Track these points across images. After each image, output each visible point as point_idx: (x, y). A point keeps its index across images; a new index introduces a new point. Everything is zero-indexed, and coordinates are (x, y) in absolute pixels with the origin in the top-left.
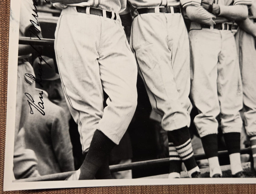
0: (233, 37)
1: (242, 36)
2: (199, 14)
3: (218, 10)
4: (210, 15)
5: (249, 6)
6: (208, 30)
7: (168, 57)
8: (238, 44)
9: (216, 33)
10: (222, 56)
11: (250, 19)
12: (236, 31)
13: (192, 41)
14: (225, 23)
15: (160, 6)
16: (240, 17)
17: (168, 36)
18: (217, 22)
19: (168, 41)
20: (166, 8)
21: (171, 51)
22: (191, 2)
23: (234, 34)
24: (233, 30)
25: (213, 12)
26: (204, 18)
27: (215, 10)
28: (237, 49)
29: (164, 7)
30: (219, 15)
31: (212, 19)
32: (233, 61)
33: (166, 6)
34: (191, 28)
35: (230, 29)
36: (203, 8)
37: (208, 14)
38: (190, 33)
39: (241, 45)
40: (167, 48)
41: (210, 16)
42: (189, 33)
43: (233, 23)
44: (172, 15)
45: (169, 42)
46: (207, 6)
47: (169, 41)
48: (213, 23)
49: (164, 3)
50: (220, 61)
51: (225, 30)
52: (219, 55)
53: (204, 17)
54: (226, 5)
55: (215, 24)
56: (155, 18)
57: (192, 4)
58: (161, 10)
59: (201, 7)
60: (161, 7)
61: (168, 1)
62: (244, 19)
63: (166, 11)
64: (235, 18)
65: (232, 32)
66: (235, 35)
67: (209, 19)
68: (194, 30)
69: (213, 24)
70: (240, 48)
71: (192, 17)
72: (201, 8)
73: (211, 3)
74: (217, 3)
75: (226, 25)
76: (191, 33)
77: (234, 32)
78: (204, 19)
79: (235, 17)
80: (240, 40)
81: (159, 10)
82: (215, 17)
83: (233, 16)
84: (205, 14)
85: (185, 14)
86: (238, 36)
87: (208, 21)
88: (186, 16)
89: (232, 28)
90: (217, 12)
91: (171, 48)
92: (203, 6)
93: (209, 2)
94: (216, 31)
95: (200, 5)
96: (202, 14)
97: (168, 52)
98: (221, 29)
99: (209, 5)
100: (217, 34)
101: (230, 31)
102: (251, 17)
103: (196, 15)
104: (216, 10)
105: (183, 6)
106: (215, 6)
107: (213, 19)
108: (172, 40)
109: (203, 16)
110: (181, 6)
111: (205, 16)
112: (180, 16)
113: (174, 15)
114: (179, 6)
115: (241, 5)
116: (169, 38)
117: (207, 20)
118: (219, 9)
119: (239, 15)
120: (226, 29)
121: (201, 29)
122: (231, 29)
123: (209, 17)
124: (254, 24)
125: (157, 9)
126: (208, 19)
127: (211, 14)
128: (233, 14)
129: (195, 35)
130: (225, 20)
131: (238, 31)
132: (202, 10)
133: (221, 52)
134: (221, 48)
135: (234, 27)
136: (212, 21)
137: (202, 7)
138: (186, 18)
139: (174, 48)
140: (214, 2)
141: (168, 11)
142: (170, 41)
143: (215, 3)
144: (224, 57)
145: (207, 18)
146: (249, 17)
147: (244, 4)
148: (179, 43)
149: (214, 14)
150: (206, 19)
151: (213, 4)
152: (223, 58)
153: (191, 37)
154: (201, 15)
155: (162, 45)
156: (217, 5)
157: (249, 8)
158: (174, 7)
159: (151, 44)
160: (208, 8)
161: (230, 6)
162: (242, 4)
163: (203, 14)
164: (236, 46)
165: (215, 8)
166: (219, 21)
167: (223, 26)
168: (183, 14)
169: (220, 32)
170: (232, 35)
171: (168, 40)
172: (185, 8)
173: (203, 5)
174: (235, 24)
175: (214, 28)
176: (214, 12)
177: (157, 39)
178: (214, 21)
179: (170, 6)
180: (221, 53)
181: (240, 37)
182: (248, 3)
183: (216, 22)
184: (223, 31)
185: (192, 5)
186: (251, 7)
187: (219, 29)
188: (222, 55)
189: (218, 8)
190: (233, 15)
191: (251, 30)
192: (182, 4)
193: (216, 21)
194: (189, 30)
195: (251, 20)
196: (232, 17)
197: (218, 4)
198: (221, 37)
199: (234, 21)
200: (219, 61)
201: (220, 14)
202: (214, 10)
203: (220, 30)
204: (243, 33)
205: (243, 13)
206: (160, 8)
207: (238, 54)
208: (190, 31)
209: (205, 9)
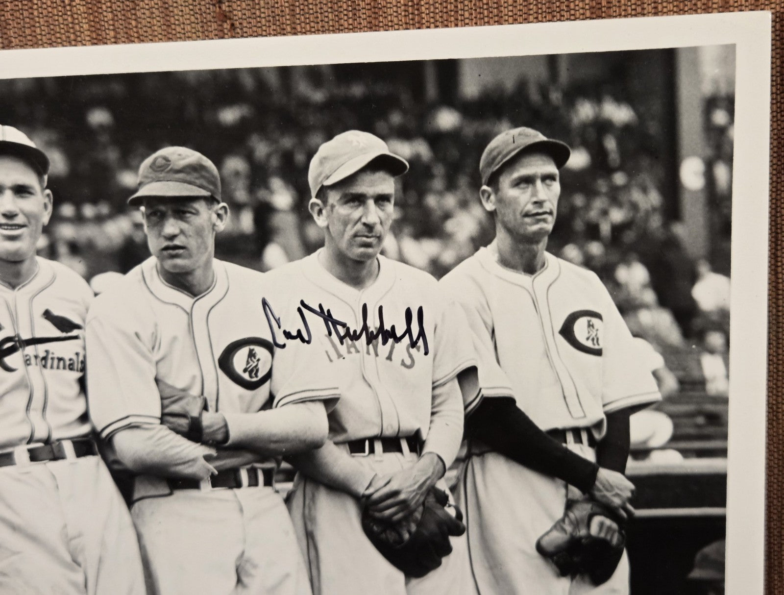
0: (283, 507)
1: (313, 499)
2: (157, 449)
3: (223, 430)
4: (195, 449)
5: (330, 403)
6: (192, 493)
7: (74, 584)
8: (300, 523)
9: (220, 500)
10: (248, 567)
11: (336, 444)
12: (289, 486)
13: (144, 531)
14: (249, 466)
15: (29, 442)
16: (300, 441)
17: (65, 526)
18: (222, 466)
19: (68, 541)
20: (48, 447)
21: (83, 565)
22: (127, 417)
23: (285, 495)
24: (278, 486)
25: (205, 438)
26: (177, 460)
27: (211, 430)
28: (298, 539)
29: (40, 445)
30: (227, 444)
31: (203, 461)
32: (287, 576)
33: (47, 441)
34: (136, 496)
35: (268, 483)
36: (169, 431)
37: (189, 446)
38: (137, 511)
39: (310, 528)
40: (68, 559)
41: (196, 451)
42: (133, 511)
43: (279, 464)
44: (72, 464)
45: (74, 542)
46: (184, 422)
47: (71, 539)
48: (209, 470)
49: (41, 433)
50: (245, 579)
51: (253, 489)
52: (238, 563)
53: (177, 457)
54: (247, 411)
55: (216, 473)
56: (19, 480)
57: (132, 425)
58: (34, 456)
59: (161, 429)
60: (33, 446)
61: (53, 425)
62: (317, 445)
63: (51, 456)
64: (283, 447)
65: (277, 492)
66: (288, 500)
67: (194, 460)
68: (147, 501)
69: (210, 474)
70: (310, 536)
71: (135, 461)
72: (164, 431)
73: (195, 412)
74: (217, 410)
75: (252, 473)
76: (140, 509)
77: (283, 490)
78: (179, 462)
79: (282, 445)
80: (307, 511)
81: (27, 456)
82: (213, 452)
83: (276, 442)
84: (179, 446)
85: (111, 458)
86: (298, 501)
87: (190, 466)
88: (117, 462)
89: (275, 478)
90: (220, 436)
91: (80, 559)
92: (169, 425)
93: (188, 408)
94: (222, 493)
95: (159, 421)
96: (167, 450)
97: (73, 570)
98: (239, 485)
99: (190, 419)
100: (227, 501)
101: (269, 489)
102: (340, 438)
103: (148, 454)
104: (215, 432)
105: (104, 434)
106: (208, 419)
107: (208, 458)
108: (80, 535)
109: (172, 456)
110: (95, 434)
111: (177, 453)
112: (98, 464)
113: (76, 463)
114: (90, 436)
115: (301, 405)
116: (71, 532)
117: (186, 465)
118: (226, 426)
119: (296, 437)
120: (254, 483)
121: (171, 494)
122: (274, 481)
123: (192, 457)
124: (353, 456)
125: (21, 453)
126: (188, 462)
127: (199, 444)
128: (274, 435)
129: (153, 513)
130: (248, 457)
131: (296, 486)
132: (166, 436)
133: (243, 553)
134: (245, 541)
135: (281, 477)
136: (204, 466)
137: (164, 427)
138: (116, 467)
139: (89, 558)
140: (205, 408)
141: (57, 455)
142: (75, 538)
143: (210, 409)
144: (255, 566)
145: (187, 459)
146: (331, 439)
147: (313, 401)
148: (103, 544)
149: (211, 442)
150: (184, 463)
151: (200, 414)
152: (253, 571)
153: (139, 522)
154: (164, 452)
155: (52, 552)
156: (217, 415)
157: (330, 411)
158: (75, 440)
159: (18, 553)
160: (185, 429)
161: (262, 412)
162: (303, 401)
163: (172, 447)
164: (296, 532)
165: (209, 427)
166: (229, 462)
167: (244, 476)
168: (105, 458)
169: (236, 496)
170: (279, 499)
171: (67, 535)
172: (110, 439)
173: (168, 422)
174: (284, 465)
175: (214, 485)
176: (208, 438)
177: (33, 538)
178: (211, 467)
179: (59, 440)
180: (246, 555)
181: (307, 502)
182: (327, 394)
183: (216, 468)
184: (245, 493)
185: (130, 427)
186: (339, 406)
187: (231, 488)
188: (247, 561)
189: (222, 424)
190: (275, 439)
191: (342, 476)
192: (99, 429)
193: (219, 463)
194: (130, 502)
195: (342, 447)
196: (273, 446)
197: (220, 412)
198: (241, 510)
199: (280, 457)
200: (239, 581)
201: (230, 442)
202: (208, 431)
203: (236, 490)
204: (317, 488)
205: (310, 428)
206: (30, 451)
207: (303, 555)
208: (137, 505)
209: (178, 432)
